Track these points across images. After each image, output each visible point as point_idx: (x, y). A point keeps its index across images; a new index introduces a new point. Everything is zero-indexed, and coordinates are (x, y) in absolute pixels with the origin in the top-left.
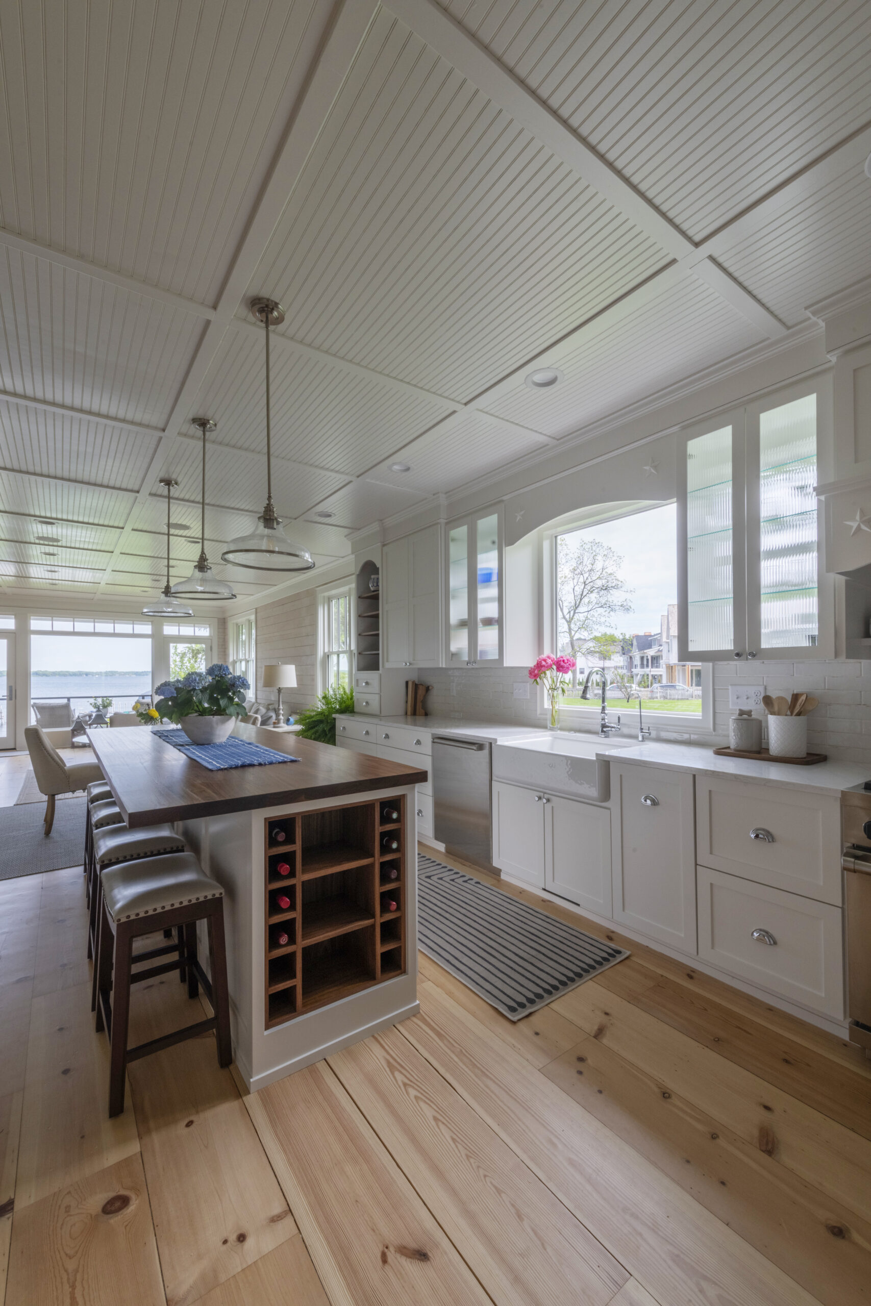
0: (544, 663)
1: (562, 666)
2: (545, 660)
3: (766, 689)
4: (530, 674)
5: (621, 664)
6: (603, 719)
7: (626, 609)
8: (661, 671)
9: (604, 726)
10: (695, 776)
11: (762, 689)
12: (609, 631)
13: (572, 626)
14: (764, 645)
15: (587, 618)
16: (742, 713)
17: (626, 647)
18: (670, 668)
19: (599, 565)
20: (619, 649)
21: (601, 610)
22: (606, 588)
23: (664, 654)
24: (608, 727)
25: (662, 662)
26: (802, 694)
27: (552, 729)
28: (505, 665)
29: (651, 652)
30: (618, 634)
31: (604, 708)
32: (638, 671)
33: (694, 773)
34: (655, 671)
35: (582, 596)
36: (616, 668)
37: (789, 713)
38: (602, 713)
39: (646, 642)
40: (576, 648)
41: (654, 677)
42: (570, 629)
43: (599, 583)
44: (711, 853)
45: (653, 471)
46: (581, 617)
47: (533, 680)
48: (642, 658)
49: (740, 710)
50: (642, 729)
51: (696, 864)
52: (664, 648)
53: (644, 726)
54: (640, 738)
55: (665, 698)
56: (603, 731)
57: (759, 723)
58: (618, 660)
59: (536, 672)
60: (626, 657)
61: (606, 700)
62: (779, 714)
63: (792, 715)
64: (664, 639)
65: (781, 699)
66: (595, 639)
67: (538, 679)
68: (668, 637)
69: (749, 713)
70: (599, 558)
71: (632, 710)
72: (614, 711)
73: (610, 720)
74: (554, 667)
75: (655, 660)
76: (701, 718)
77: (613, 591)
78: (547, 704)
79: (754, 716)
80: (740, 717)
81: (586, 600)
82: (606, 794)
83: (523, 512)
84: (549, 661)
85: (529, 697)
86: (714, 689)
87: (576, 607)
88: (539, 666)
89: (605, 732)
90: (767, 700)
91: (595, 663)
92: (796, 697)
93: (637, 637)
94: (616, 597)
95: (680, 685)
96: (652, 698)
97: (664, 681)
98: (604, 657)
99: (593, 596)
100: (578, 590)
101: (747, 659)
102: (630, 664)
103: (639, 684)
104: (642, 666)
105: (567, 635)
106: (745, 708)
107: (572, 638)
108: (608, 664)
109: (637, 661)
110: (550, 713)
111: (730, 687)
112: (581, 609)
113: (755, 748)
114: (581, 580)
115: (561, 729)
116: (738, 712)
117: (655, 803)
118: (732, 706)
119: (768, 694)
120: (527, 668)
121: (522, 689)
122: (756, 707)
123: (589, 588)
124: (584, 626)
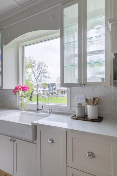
0: (17, 88)
1: (24, 89)
2: (18, 87)
3: (85, 96)
4: (13, 91)
5: (48, 89)
6: (37, 107)
7: (49, 78)
8: (56, 91)
9: (38, 109)
10: (67, 132)
11: (84, 96)
12: (45, 82)
13: (37, 81)
14: (88, 81)
15: (41, 79)
16: (79, 104)
17: (49, 86)
18: (58, 90)
19: (43, 67)
20: (47, 86)
21: (44, 77)
22: (45, 73)
23: (56, 87)
24: (39, 109)
25: (56, 89)
26: (96, 98)
27: (22, 110)
28: (4, 88)
29: (54, 87)
30: (47, 83)
31: (38, 103)
32: (51, 91)
33: (67, 130)
34: (55, 91)
35: (40, 74)
36: (47, 90)
37: (93, 104)
38: (37, 105)
39: (53, 85)
40: (38, 86)
41: (54, 92)
42: (37, 82)
43: (43, 71)
44: (72, 162)
45: (52, 19)
46: (40, 79)
47: (14, 94)
48: (52, 88)
49: (79, 103)
50: (49, 110)
51: (67, 166)
52: (56, 86)
53: (50, 109)
54: (49, 113)
55: (56, 97)
56: (37, 111)
57: (84, 107)
58: (47, 89)
59: (15, 91)
60: (49, 88)
61: (39, 100)
62: (90, 105)
63: (93, 105)
64: (56, 84)
65: (90, 99)
66: (43, 84)
67: (16, 93)
68: (57, 84)
69: (81, 104)
70: (43, 66)
71: (46, 103)
72: (41, 103)
73: (40, 107)
74: (21, 89)
75: (55, 89)
76: (67, 106)
77: (46, 74)
78: (20, 102)
79: (83, 105)
80: (79, 106)
81: (40, 75)
82: (35, 138)
83: (10, 33)
84: (20, 87)
85: (14, 99)
86: (71, 96)
87: (38, 76)
88: (16, 88)
89: (38, 111)
90: (87, 100)
91: (43, 89)
92: (94, 99)
93: (51, 84)
94: (47, 75)
95: (59, 94)
96: (54, 97)
97: (56, 93)
98: (44, 88)
99: (42, 74)
100: (39, 72)
101: (82, 86)
102: (50, 90)
103: (51, 94)
104: (52, 90)
105: (36, 83)
106: (80, 103)
107: (37, 84)
108: (45, 89)
109: (51, 89)
110: (21, 105)
111: (75, 96)
112: (39, 77)
113: (83, 116)
114: (39, 70)
115: (25, 110)
116: (78, 104)
117: (52, 142)
118: (76, 102)
119: (86, 98)
120: (12, 89)
121: (12, 97)
122: (83, 102)
123: (41, 72)
124: (40, 81)
